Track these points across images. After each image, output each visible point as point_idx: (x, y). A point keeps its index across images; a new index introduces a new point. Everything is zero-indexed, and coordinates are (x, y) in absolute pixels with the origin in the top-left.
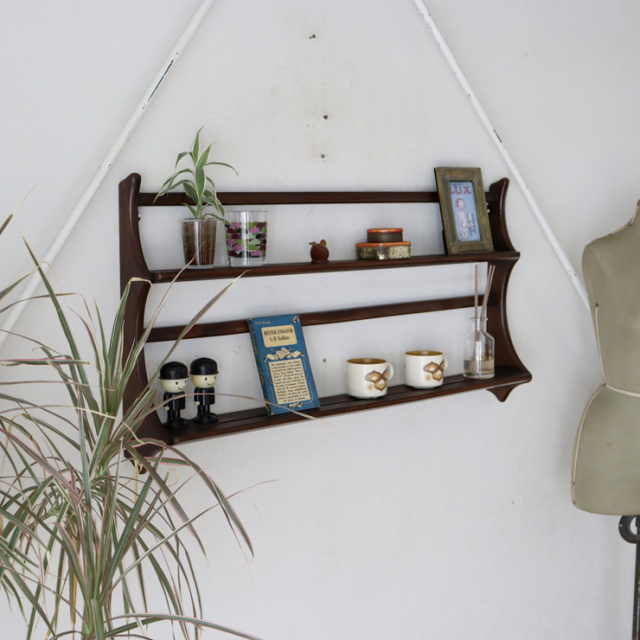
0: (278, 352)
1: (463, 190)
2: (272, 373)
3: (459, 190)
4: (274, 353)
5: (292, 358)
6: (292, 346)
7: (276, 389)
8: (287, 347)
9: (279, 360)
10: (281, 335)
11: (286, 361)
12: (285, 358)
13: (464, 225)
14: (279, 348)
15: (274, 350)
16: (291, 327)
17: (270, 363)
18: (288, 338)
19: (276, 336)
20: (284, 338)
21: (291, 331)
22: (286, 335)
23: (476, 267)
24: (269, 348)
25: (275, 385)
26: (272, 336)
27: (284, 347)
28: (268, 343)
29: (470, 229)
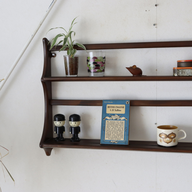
0: (113, 117)
2: (106, 125)
4: (110, 117)
5: (120, 120)
6: (122, 115)
7: (106, 132)
8: (118, 115)
9: (112, 120)
10: (117, 109)
11: (116, 121)
12: (116, 120)
14: (114, 115)
15: (110, 115)
16: (124, 106)
17: (106, 121)
18: (120, 111)
19: (114, 109)
20: (118, 110)
21: (123, 107)
22: (120, 109)
24: (109, 114)
25: (106, 131)
26: (112, 109)
27: (117, 114)
28: (108, 111)
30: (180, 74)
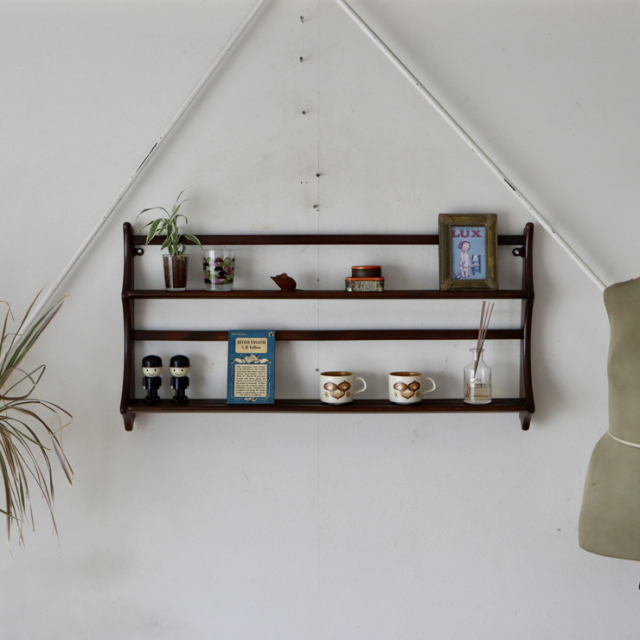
0: (246, 358)
1: (471, 233)
2: (236, 373)
3: (465, 234)
4: (242, 358)
5: (259, 363)
6: (262, 354)
7: (236, 385)
8: (256, 355)
9: (246, 363)
10: (253, 345)
11: (252, 365)
12: (253, 363)
13: (466, 265)
14: (249, 355)
15: (242, 356)
16: (265, 340)
17: (236, 366)
18: (259, 348)
19: (249, 345)
20: (255, 347)
21: (264, 342)
22: (258, 345)
23: (484, 303)
24: (240, 354)
25: (236, 382)
26: (245, 345)
27: (254, 354)
28: (239, 349)
29: (473, 269)
30: (357, 289)
